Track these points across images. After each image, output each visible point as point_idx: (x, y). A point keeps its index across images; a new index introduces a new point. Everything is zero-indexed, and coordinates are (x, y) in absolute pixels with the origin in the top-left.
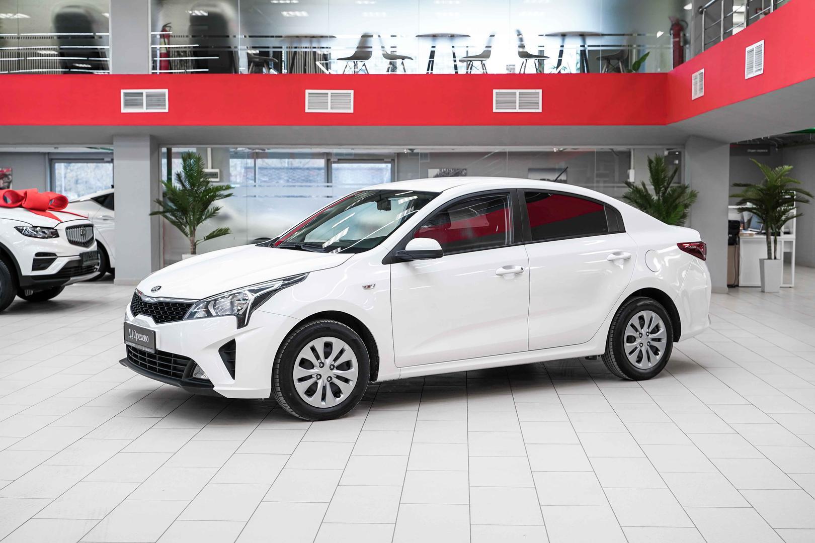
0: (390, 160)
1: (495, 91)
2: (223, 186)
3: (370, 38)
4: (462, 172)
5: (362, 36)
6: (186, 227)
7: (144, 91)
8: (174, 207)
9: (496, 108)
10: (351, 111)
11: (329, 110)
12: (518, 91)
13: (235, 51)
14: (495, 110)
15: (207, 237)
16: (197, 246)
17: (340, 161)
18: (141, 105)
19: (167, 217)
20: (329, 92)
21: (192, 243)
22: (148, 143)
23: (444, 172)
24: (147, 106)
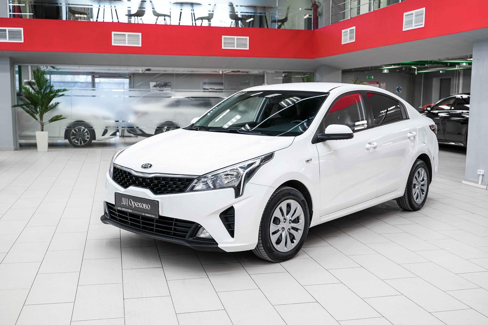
0: (128, 77)
1: (223, 37)
2: (61, 90)
3: (145, 3)
4: (168, 84)
5: (141, 1)
6: (37, 114)
7: (7, 29)
8: (30, 102)
9: (224, 47)
10: (140, 45)
11: (127, 45)
12: (236, 37)
13: (60, 6)
14: (223, 48)
15: (51, 120)
16: (44, 126)
17: (100, 77)
18: (5, 37)
19: (24, 108)
20: (127, 33)
21: (41, 124)
22: (9, 62)
23: (159, 84)
24: (9, 38)
